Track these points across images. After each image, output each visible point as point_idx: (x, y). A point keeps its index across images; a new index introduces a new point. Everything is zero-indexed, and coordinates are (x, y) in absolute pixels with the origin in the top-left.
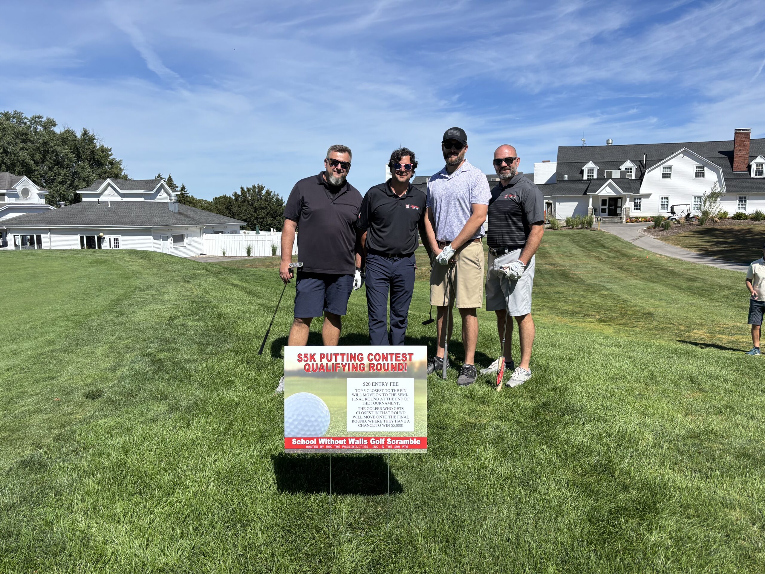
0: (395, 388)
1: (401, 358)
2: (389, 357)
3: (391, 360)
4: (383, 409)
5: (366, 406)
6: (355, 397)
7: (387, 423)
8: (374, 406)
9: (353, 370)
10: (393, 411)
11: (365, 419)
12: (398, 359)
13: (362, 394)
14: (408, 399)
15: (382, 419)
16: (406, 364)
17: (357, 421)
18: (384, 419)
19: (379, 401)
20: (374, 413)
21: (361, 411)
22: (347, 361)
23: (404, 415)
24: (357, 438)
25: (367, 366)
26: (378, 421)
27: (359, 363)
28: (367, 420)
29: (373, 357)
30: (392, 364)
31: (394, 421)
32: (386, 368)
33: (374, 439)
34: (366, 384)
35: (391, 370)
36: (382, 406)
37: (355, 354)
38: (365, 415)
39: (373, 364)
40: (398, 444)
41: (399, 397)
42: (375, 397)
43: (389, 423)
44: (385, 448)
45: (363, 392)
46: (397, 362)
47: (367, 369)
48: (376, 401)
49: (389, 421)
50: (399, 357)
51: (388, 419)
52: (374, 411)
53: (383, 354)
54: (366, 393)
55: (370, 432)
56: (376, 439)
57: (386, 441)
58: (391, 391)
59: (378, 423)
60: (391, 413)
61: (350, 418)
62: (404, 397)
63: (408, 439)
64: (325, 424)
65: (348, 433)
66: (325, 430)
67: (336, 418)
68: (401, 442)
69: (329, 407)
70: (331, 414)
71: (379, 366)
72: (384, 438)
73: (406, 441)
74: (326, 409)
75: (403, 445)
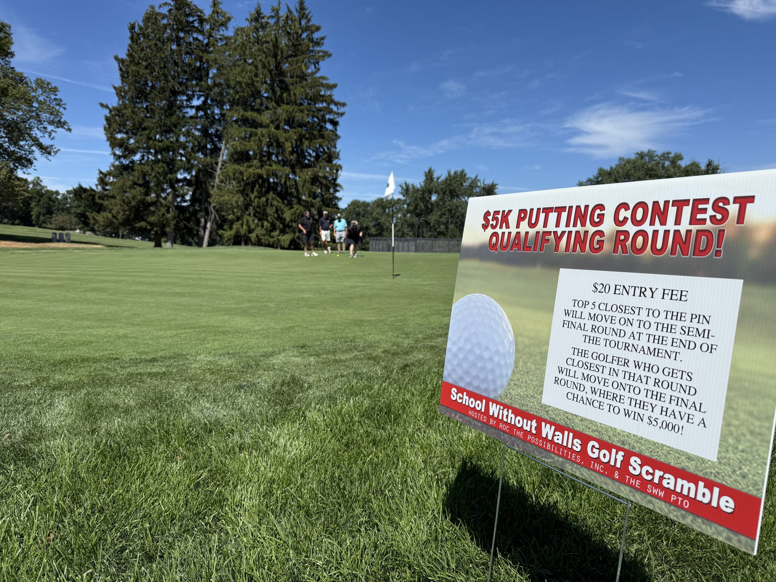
0: (676, 306)
1: (710, 212)
2: (672, 211)
3: (678, 222)
4: (631, 364)
5: (591, 348)
6: (570, 318)
7: (637, 410)
8: (612, 352)
9: (574, 250)
10: (660, 376)
11: (584, 382)
12: (699, 216)
13: (586, 315)
14: (711, 349)
15: (626, 394)
16: (721, 232)
17: (566, 383)
18: (632, 395)
19: (626, 340)
20: (607, 371)
21: (577, 358)
22: (568, 225)
23: (692, 399)
24: (560, 428)
25: (610, 239)
26: (614, 398)
27: (592, 230)
28: (588, 385)
29: (628, 214)
30: (677, 232)
31: (657, 410)
32: (659, 245)
33: (597, 446)
34: (599, 287)
35: (673, 252)
36: (632, 356)
37: (587, 207)
38: (587, 372)
39: (626, 233)
40: (659, 486)
41: (684, 338)
42: (617, 326)
43: (641, 412)
44: (622, 480)
45: (588, 309)
46: (694, 228)
47: (608, 247)
48: (617, 339)
49: (642, 405)
50: (704, 211)
51: (641, 397)
52: (609, 365)
53: (656, 204)
54: (597, 311)
55: (591, 422)
56: (604, 445)
57: (626, 462)
58: (663, 315)
59: (614, 403)
60: (651, 382)
61: (551, 372)
62: (699, 340)
63: (694, 479)
64: (504, 372)
65: (545, 408)
66: (502, 386)
67: (525, 363)
68: (669, 482)
69: (516, 335)
70: (517, 350)
71: (640, 239)
72: (623, 450)
73: (686, 484)
74: (511, 337)
75: (674, 492)
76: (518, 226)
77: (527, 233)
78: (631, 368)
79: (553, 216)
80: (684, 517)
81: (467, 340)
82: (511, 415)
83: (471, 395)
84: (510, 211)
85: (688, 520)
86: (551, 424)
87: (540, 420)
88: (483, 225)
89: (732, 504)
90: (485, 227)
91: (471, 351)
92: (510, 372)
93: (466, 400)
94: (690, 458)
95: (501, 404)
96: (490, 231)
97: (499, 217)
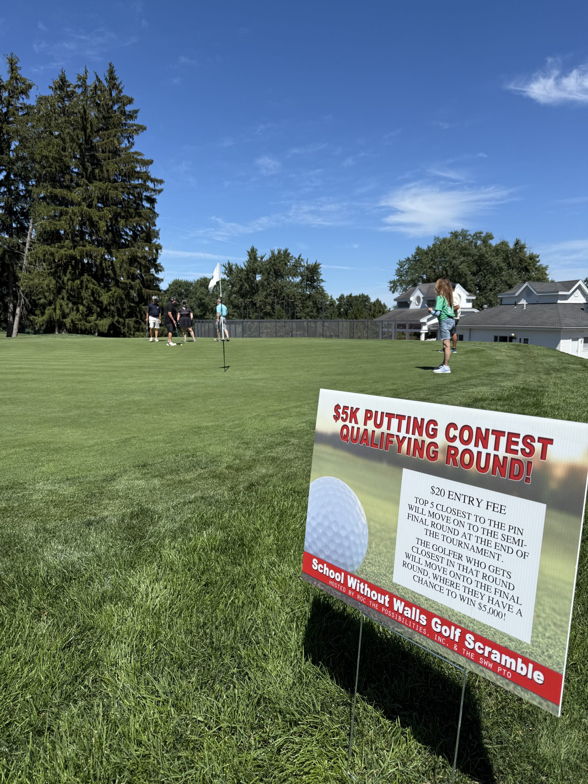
0: (497, 517)
1: (521, 446)
2: (492, 439)
3: (496, 448)
4: (464, 558)
5: (432, 541)
6: (413, 512)
7: (471, 597)
8: (449, 547)
9: (414, 454)
10: (486, 571)
11: (427, 568)
12: (513, 447)
13: (426, 512)
14: (524, 555)
15: (460, 582)
16: (530, 463)
17: (413, 567)
18: (465, 584)
19: (459, 538)
20: (445, 561)
21: (421, 548)
22: (407, 432)
23: (511, 593)
24: (408, 604)
25: (443, 451)
26: (452, 585)
27: (428, 441)
28: (430, 571)
29: (457, 433)
30: (496, 456)
31: (486, 598)
32: (483, 464)
33: (439, 622)
34: (436, 491)
35: (494, 472)
36: (465, 552)
37: (423, 420)
38: (429, 560)
39: (456, 449)
40: (489, 659)
41: (504, 543)
42: (452, 526)
43: (474, 599)
44: (460, 652)
45: (427, 508)
46: (510, 456)
47: (441, 457)
48: (452, 536)
49: (474, 593)
50: (516, 443)
51: (473, 587)
52: (446, 557)
53: (479, 429)
54: (434, 510)
55: (434, 602)
56: (445, 622)
57: (462, 638)
58: (488, 522)
59: (452, 589)
60: (480, 575)
61: (399, 557)
62: (516, 547)
63: (514, 655)
64: (360, 551)
65: (395, 585)
66: (358, 563)
67: (377, 545)
68: (496, 656)
69: (369, 520)
70: (370, 533)
71: (467, 457)
72: (460, 628)
73: (509, 660)
74: (364, 520)
75: (500, 664)
76: (365, 424)
77: (373, 432)
78: (464, 562)
79: (395, 422)
80: (507, 685)
81: (325, 517)
82: (367, 589)
83: (330, 567)
84: (357, 409)
85: (511, 687)
86: (402, 600)
87: (391, 596)
88: (334, 416)
89: (542, 677)
90: (336, 418)
91: (329, 527)
92: (365, 552)
93: (326, 571)
94: (511, 639)
95: (358, 578)
96: (340, 423)
97: (349, 412)
